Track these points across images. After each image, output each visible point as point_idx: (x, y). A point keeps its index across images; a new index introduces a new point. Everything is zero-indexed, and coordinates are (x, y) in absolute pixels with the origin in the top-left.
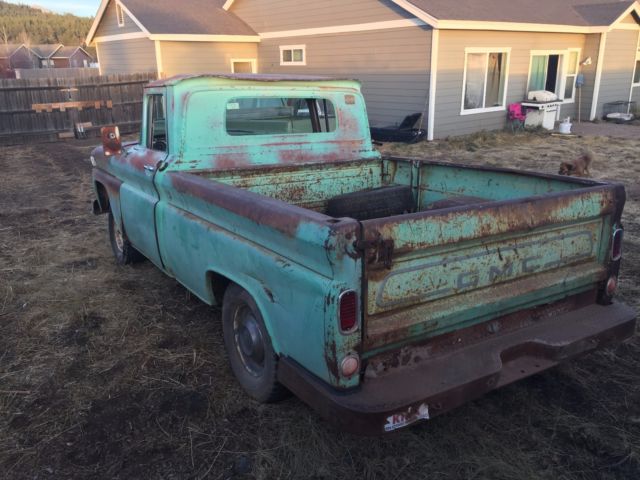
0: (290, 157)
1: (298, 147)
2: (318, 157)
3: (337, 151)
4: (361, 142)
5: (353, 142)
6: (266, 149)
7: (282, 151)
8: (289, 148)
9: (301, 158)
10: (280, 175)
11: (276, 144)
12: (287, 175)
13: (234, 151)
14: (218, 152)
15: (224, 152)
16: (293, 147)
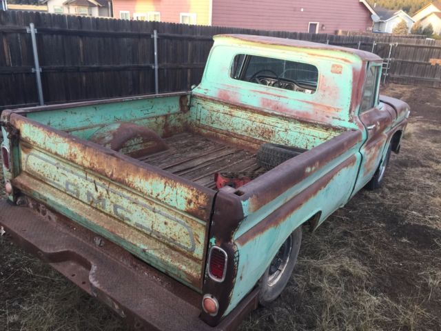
0: (269, 104)
1: (277, 99)
2: (292, 111)
3: (311, 112)
4: (338, 110)
5: (329, 108)
6: (253, 94)
7: (263, 99)
8: (269, 97)
9: (277, 108)
10: (256, 115)
11: (261, 92)
12: (261, 117)
13: (231, 90)
14: (221, 87)
15: (225, 88)
16: (272, 98)
